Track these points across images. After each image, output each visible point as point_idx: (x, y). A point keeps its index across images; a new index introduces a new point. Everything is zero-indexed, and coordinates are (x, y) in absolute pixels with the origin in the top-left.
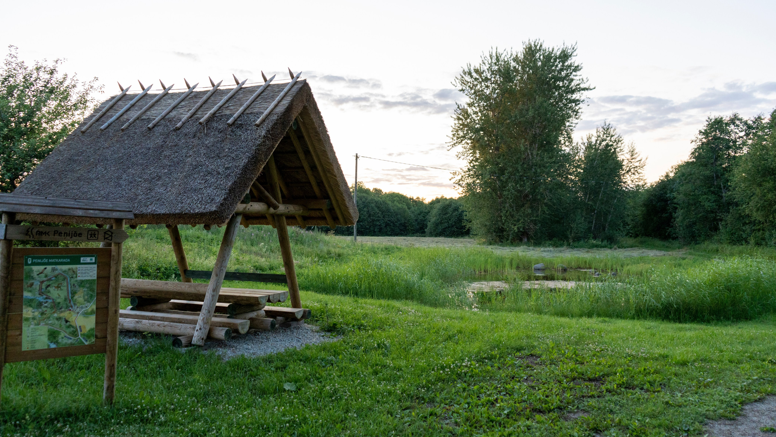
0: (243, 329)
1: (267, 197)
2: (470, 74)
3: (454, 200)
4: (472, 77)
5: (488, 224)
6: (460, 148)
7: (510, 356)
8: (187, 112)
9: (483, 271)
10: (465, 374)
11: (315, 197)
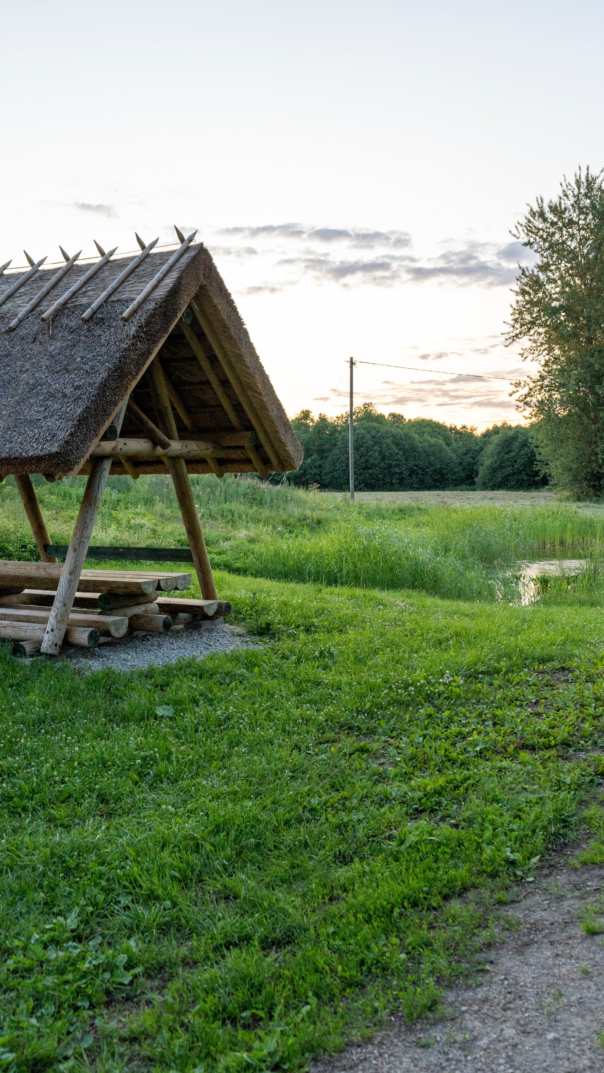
0: (117, 630)
1: (151, 431)
2: (542, 215)
3: (521, 428)
4: (545, 220)
5: (574, 466)
6: (525, 342)
7: (526, 670)
8: (27, 303)
9: (557, 542)
10: (439, 695)
11: (231, 429)
